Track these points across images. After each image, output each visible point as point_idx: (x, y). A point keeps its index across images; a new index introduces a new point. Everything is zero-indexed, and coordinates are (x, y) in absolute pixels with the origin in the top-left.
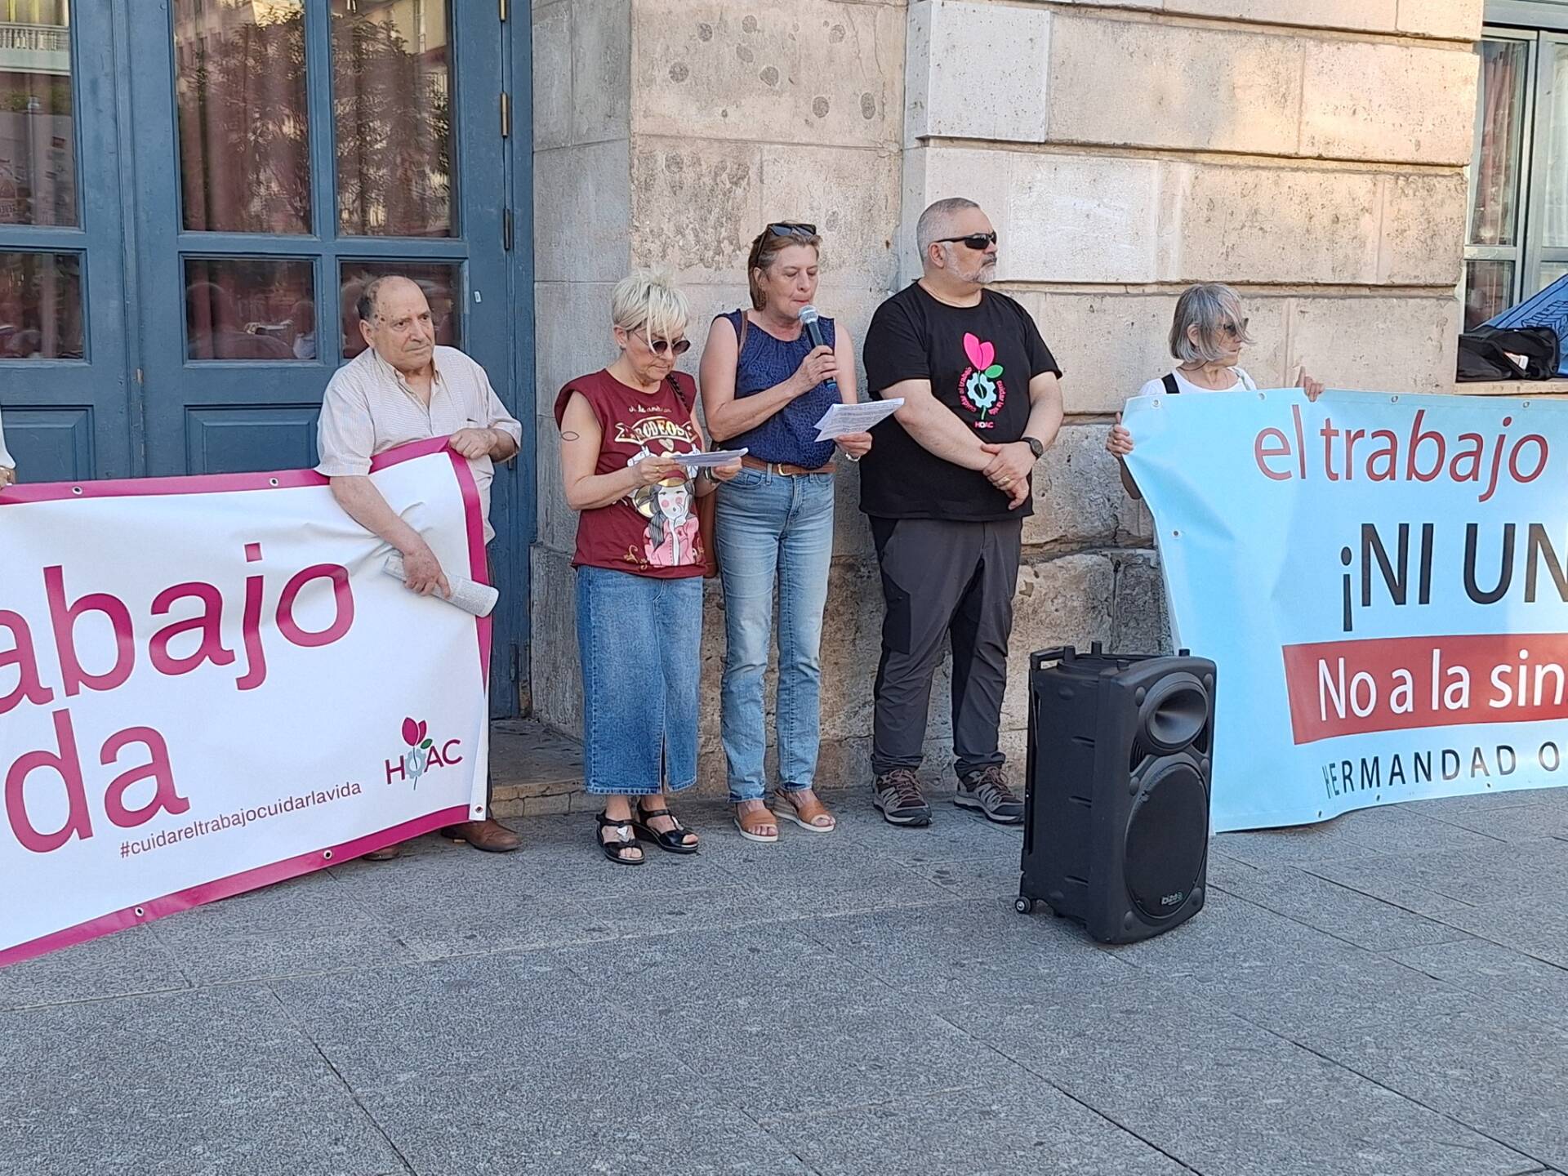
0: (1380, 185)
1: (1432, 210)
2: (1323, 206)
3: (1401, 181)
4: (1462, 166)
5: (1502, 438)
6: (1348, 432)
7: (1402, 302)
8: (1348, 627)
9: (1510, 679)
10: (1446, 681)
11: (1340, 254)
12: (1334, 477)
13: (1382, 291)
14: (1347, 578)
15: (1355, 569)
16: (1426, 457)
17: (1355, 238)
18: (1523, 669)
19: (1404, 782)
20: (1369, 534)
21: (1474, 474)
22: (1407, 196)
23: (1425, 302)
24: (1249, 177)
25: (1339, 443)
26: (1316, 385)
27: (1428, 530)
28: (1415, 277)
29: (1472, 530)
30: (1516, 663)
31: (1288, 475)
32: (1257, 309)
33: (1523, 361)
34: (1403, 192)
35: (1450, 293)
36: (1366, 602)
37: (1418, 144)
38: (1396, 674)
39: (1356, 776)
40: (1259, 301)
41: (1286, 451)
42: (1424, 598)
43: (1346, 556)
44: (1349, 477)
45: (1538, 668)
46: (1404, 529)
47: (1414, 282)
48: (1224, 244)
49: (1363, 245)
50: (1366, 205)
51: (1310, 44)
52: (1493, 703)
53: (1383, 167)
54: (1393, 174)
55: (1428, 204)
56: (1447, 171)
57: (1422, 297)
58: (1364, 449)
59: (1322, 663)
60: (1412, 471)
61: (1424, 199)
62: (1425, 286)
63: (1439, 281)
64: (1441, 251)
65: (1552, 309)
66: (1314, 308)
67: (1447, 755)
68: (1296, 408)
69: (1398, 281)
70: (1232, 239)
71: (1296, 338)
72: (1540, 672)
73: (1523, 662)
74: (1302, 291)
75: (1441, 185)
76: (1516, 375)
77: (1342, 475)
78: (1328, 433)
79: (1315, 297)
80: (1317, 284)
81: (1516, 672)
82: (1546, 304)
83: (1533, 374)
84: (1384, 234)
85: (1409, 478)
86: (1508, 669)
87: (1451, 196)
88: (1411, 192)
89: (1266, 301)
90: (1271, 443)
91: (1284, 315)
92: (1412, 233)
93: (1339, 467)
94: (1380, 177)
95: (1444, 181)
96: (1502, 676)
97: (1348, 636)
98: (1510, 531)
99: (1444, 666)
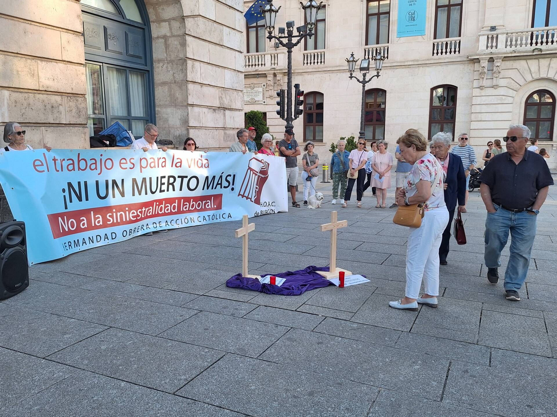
0: (63, 99)
1: (78, 105)
2: (48, 103)
3: (69, 98)
4: (85, 95)
5: (101, 159)
6: (61, 159)
7: (74, 128)
8: (66, 208)
9: (112, 216)
10: (95, 219)
11: (55, 116)
12: (58, 171)
13: (68, 125)
14: (65, 196)
15: (67, 194)
16: (83, 164)
17: (58, 112)
18: (114, 214)
19: (86, 244)
20: (70, 185)
21: (96, 168)
22: (71, 101)
23: (80, 128)
24: (26, 95)
25: (58, 162)
26: (49, 148)
27: (86, 183)
28: (76, 122)
29: (97, 182)
30: (112, 213)
31: (44, 171)
32: (33, 130)
33: (108, 143)
34: (70, 100)
35: (86, 126)
36: (71, 201)
37: (72, 89)
38: (81, 219)
39: (73, 245)
40: (33, 128)
41: (42, 165)
42: (87, 199)
43: (64, 191)
44: (62, 171)
45: (118, 213)
46: (79, 183)
47: (76, 123)
48: (21, 112)
49: (61, 113)
50: (60, 103)
51: (39, 61)
52: (108, 223)
53: (63, 94)
54: (66, 96)
55: (77, 104)
56: (81, 96)
57: (78, 127)
58: (65, 164)
59: (60, 218)
60: (79, 168)
61: (75, 102)
62: (79, 124)
63: (83, 123)
64: (82, 115)
65: (114, 130)
66: (50, 129)
67: (97, 236)
68: (44, 154)
69: (72, 123)
70: (23, 111)
71: (46, 137)
72: (119, 214)
73: (114, 212)
74: (46, 125)
75: (80, 99)
76: (106, 146)
77: (60, 170)
78: (55, 160)
79: (49, 127)
80: (49, 123)
81: (113, 215)
82: (112, 129)
83: (111, 145)
84: (66, 111)
85: (79, 170)
86: (111, 214)
87: (83, 102)
88: (72, 101)
89: (36, 128)
90: (37, 163)
91: (41, 131)
92: (74, 111)
93: (59, 168)
94: (63, 97)
95: (80, 98)
96: (110, 216)
97: (66, 211)
98: (107, 182)
99: (94, 215)
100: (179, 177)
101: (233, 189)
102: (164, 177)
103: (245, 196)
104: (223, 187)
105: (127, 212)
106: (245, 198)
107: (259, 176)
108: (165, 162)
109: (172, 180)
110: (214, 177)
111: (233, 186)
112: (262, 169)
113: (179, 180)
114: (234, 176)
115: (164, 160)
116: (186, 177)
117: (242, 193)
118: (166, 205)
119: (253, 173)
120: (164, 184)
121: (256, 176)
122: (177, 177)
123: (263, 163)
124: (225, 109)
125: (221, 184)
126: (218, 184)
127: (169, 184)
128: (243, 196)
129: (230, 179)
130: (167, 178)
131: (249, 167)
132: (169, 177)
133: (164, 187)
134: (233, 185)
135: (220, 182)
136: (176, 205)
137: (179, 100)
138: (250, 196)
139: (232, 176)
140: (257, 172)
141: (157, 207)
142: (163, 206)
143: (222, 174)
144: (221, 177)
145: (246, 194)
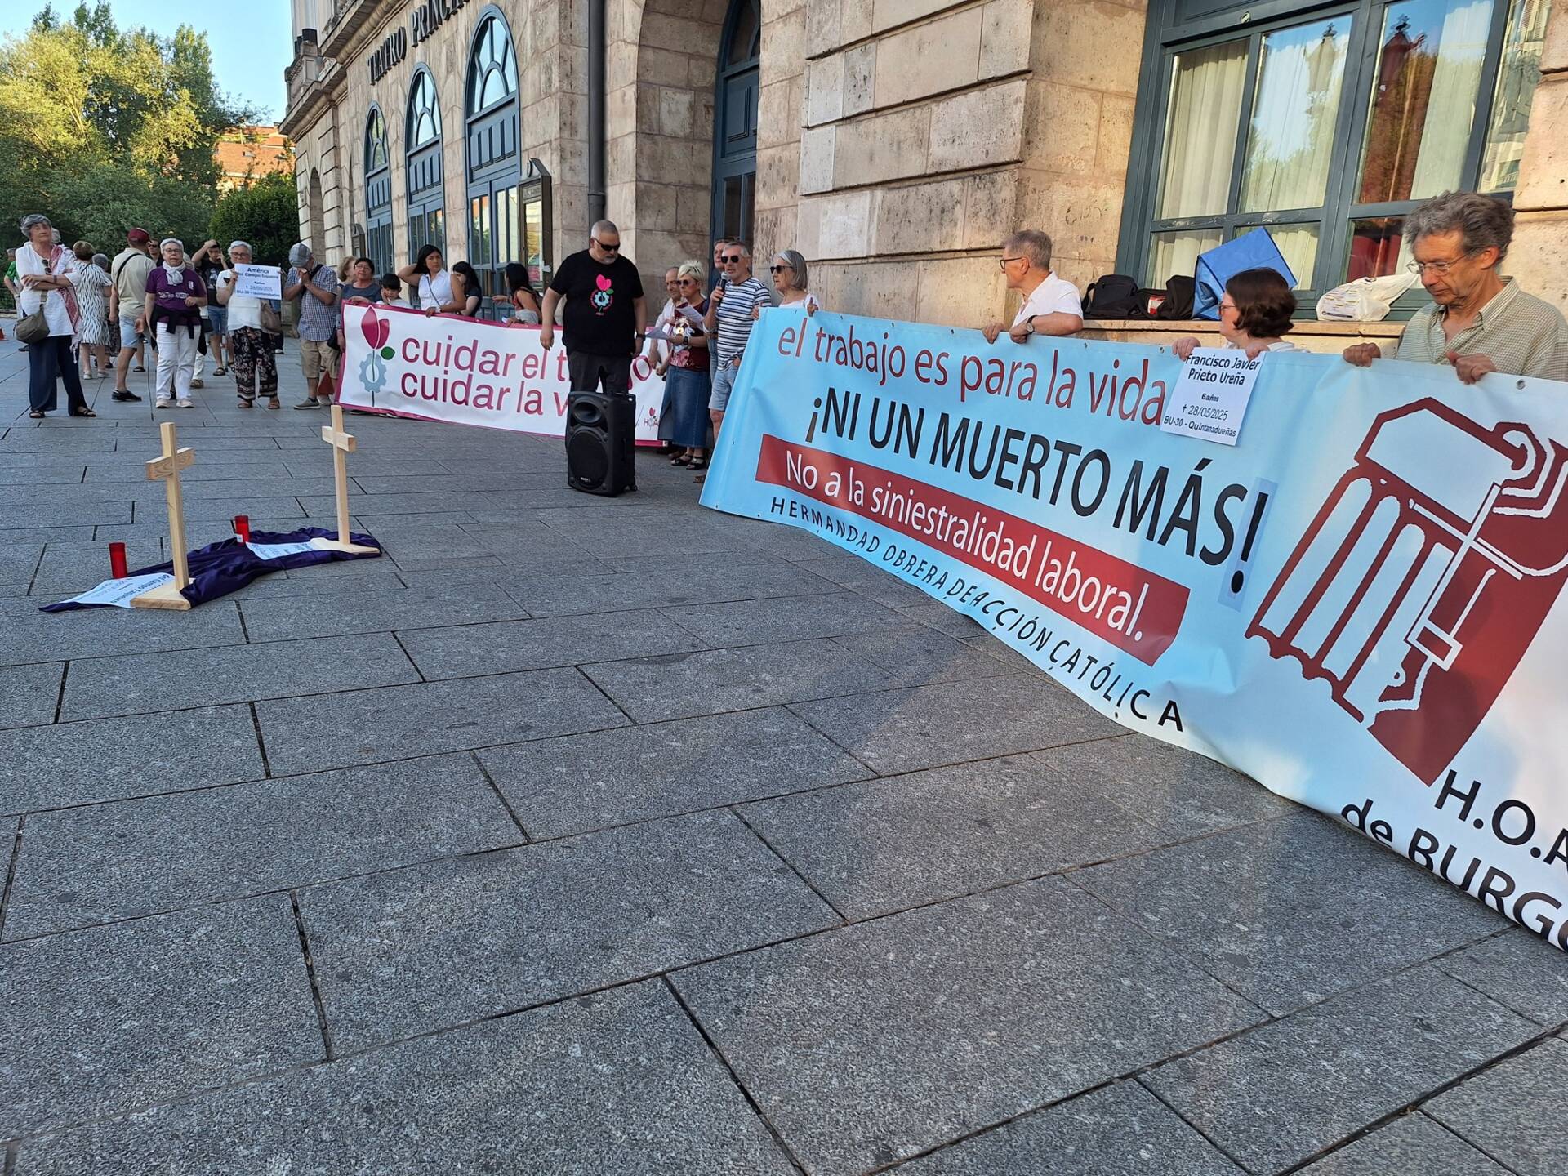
8: (809, 438)
9: (881, 499)
12: (819, 359)
14: (815, 415)
15: (822, 411)
18: (887, 494)
20: (832, 394)
25: (825, 342)
27: (858, 396)
29: (877, 403)
30: (885, 489)
36: (824, 429)
42: (851, 437)
43: (818, 403)
44: (827, 360)
45: (894, 495)
46: (848, 394)
51: (934, 106)
52: (873, 508)
59: (789, 452)
61: (990, 190)
72: (895, 498)
73: (888, 489)
77: (824, 359)
78: (820, 335)
81: (884, 493)
96: (878, 494)
97: (808, 444)
98: (893, 404)
99: (856, 479)
100: (1059, 445)
101: (1237, 581)
102: (1019, 435)
103: (1300, 654)
104: (1198, 550)
105: (910, 501)
106: (1292, 664)
107: (1474, 564)
108: (1031, 382)
109: (1038, 450)
111: (1242, 568)
112: (1502, 501)
113: (1056, 456)
114: (1263, 499)
115: (1029, 373)
116: (1078, 450)
117: (1276, 622)
118: (1006, 540)
119: (1407, 517)
120: (1014, 459)
121: (1440, 551)
122: (1052, 446)
123: (1518, 456)
125: (1191, 527)
126: (1176, 521)
127: (1028, 466)
128: (1281, 646)
129: (1239, 512)
130: (1027, 438)
131: (1361, 455)
132: (1035, 439)
133: (1012, 472)
134: (1245, 556)
135: (1186, 514)
139: (1251, 500)
140: (1465, 527)
141: (982, 529)
142: (998, 539)
143: (1200, 467)
144: (1194, 483)
145: (1309, 640)
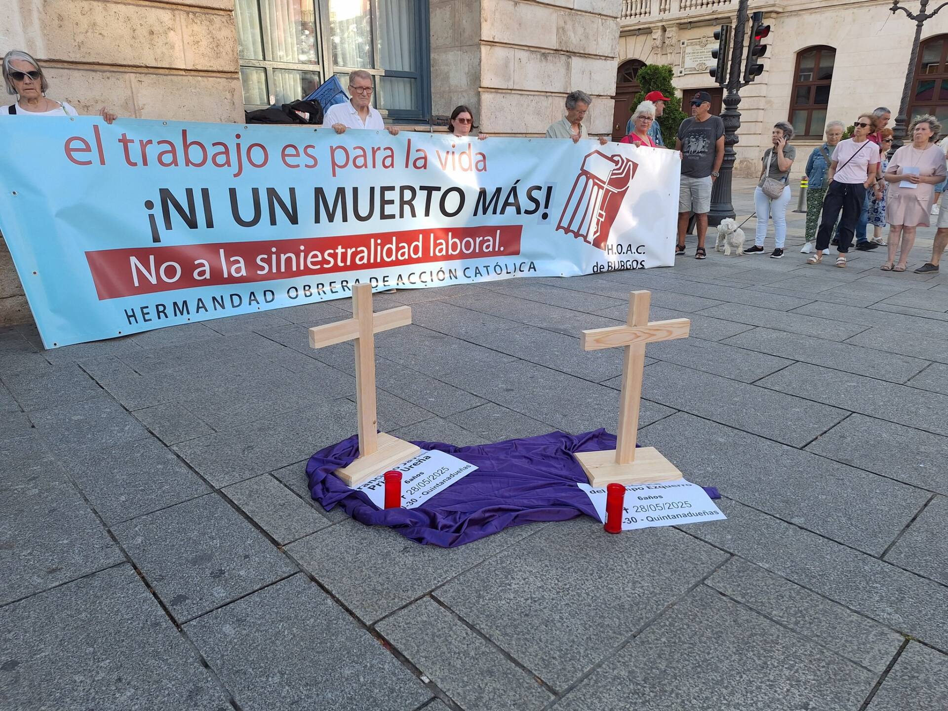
0: (178, 16)
1: (214, 32)
2: (141, 25)
3: (191, 16)
4: (231, 11)
5: (238, 145)
6: (141, 142)
7: (205, 79)
8: (156, 239)
9: (268, 261)
10: (230, 264)
11: (159, 51)
12: (133, 165)
13: (193, 73)
14: (152, 217)
15: (158, 211)
16: (195, 154)
17: (167, 43)
18: (274, 257)
19: (206, 311)
20: (165, 194)
21: (228, 163)
22: (196, 23)
23: (219, 80)
24: (84, 4)
25: (135, 147)
27: (205, 193)
28: (210, 66)
29: (233, 192)
30: (270, 254)
31: (90, 163)
32: (108, 78)
33: (307, 116)
34: (193, 21)
35: (236, 76)
36: (169, 226)
38: (195, 262)
39: (169, 311)
40: (108, 74)
41: (88, 149)
42: (210, 225)
43: (149, 205)
44: (145, 164)
45: (282, 255)
46: (189, 192)
47: (210, 69)
48: (75, 40)
49: (173, 47)
50: (171, 26)
52: (259, 272)
53: (180, 7)
54: (185, 11)
55: (211, 28)
56: (222, 13)
57: (216, 77)
58: (153, 151)
59: (134, 258)
60: (188, 162)
61: (207, 26)
62: (219, 72)
63: (226, 69)
64: (224, 54)
65: (326, 92)
66: (148, 80)
67: (233, 297)
68: (96, 128)
69: (199, 68)
70: (80, 38)
71: (139, 95)
72: (283, 257)
73: (274, 253)
74: (139, 70)
75: (217, 20)
77: (140, 163)
78: (125, 141)
79: (146, 74)
80: (147, 67)
81: (269, 258)
82: (324, 90)
83: (311, 121)
84: (185, 42)
85: (187, 165)
86: (265, 256)
87: (225, 26)
88: (199, 22)
89: (113, 74)
90: (75, 144)
91: (128, 82)
92: (204, 43)
93: (136, 159)
94: (177, 12)
95: (219, 18)
96: (262, 260)
97: (157, 245)
98: (255, 192)
99: (227, 257)
100: (422, 188)
101: (545, 216)
102: (392, 188)
103: (573, 231)
104: (523, 211)
105: (302, 254)
106: (571, 235)
107: (607, 191)
108: (392, 156)
109: (408, 195)
110: (499, 190)
111: (547, 211)
112: (613, 174)
113: (422, 196)
114: (550, 189)
115: (389, 153)
116: (438, 189)
117: (565, 224)
118: (400, 245)
119: (595, 184)
120: (391, 202)
121: (600, 190)
122: (417, 189)
123: (617, 163)
124: (570, 54)
125: (516, 205)
126: (507, 204)
127: (403, 203)
128: (567, 230)
129: (540, 195)
130: (397, 190)
131: (582, 169)
132: (402, 189)
133: (392, 209)
134: (546, 207)
135: (512, 200)
136: (420, 244)
137: (466, 34)
138: (583, 231)
139: (544, 191)
140: (604, 183)
141: (379, 248)
142: (394, 247)
143: (515, 184)
144: (514, 190)
145: (575, 227)
